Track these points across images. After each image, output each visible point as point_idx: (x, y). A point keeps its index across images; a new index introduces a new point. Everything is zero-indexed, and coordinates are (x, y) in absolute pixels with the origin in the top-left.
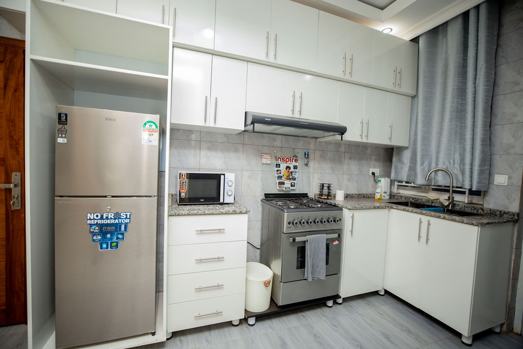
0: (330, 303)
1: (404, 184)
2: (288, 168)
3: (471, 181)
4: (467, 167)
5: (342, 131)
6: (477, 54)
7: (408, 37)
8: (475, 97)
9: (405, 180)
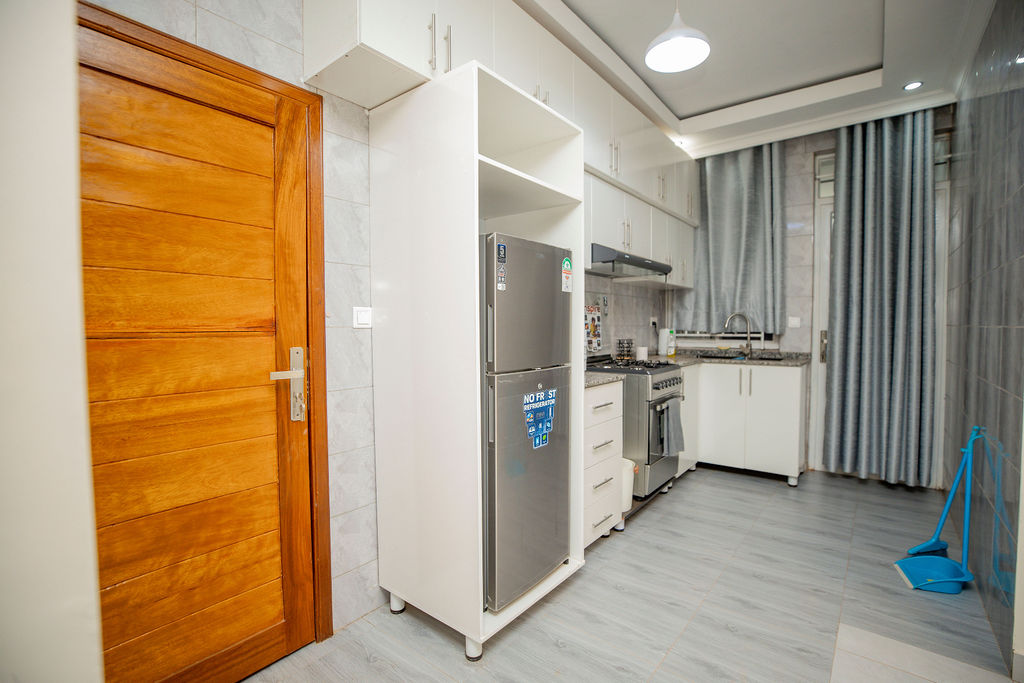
0: (665, 490)
1: (686, 334)
2: (593, 319)
3: (774, 325)
4: (770, 310)
5: (665, 270)
6: (772, 189)
7: (694, 155)
8: (773, 238)
9: (690, 329)
